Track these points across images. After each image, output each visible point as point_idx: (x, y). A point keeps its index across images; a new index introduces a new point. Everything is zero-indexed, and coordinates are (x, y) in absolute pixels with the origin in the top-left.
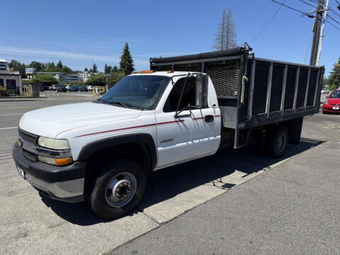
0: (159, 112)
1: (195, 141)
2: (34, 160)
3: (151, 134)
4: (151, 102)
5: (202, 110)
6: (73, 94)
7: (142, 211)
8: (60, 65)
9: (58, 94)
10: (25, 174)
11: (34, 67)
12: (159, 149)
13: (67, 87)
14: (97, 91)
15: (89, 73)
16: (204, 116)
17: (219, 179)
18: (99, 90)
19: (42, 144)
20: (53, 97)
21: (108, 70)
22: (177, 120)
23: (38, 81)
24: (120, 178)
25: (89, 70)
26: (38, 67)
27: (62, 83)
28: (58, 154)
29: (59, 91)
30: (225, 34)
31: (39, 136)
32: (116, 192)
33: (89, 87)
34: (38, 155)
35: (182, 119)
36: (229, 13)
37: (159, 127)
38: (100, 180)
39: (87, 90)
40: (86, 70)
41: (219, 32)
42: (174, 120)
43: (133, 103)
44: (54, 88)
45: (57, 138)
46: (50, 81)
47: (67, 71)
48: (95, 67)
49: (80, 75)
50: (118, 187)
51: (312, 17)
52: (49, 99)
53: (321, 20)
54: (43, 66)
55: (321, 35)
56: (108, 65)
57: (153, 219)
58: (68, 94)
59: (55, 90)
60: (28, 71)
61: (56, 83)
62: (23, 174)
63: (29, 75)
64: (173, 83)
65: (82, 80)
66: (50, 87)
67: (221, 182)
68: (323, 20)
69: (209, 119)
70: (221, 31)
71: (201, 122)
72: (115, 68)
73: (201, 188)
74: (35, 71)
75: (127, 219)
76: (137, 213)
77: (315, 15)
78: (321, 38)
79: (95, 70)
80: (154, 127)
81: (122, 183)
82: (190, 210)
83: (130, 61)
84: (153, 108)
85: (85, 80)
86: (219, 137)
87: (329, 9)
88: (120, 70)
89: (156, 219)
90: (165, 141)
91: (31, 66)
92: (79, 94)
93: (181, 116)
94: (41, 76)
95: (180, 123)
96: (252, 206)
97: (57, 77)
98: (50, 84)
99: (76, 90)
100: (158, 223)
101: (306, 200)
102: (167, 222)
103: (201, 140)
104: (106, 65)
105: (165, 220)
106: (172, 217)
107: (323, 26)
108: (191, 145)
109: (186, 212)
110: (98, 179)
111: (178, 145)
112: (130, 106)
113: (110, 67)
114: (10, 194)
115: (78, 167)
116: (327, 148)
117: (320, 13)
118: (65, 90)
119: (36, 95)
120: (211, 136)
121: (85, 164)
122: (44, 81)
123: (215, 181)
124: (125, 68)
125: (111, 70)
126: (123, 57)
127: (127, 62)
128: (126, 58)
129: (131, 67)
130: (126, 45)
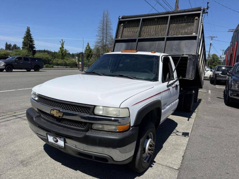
1: (172, 104)
3: (161, 100)
7: (154, 162)
10: (65, 142)
12: (162, 111)
16: (175, 85)
21: (8, 47)
22: (168, 88)
30: (105, 27)
31: (95, 106)
32: (148, 149)
34: (92, 124)
36: (108, 14)
41: (100, 26)
45: (121, 107)
50: (149, 145)
56: (8, 43)
57: (170, 167)
62: (61, 143)
64: (162, 61)
67: (177, 132)
70: (102, 25)
71: (175, 90)
75: (151, 170)
76: (153, 164)
81: (151, 142)
84: (156, 79)
86: (178, 100)
90: (164, 105)
93: (169, 86)
95: (169, 91)
100: (176, 169)
104: (7, 43)
105: (178, 167)
108: (171, 106)
111: (167, 108)
113: (10, 45)
115: (134, 131)
121: (138, 128)
124: (27, 46)
125: (11, 47)
126: (25, 38)
127: (29, 42)
128: (28, 39)
129: (33, 46)
130: (28, 29)
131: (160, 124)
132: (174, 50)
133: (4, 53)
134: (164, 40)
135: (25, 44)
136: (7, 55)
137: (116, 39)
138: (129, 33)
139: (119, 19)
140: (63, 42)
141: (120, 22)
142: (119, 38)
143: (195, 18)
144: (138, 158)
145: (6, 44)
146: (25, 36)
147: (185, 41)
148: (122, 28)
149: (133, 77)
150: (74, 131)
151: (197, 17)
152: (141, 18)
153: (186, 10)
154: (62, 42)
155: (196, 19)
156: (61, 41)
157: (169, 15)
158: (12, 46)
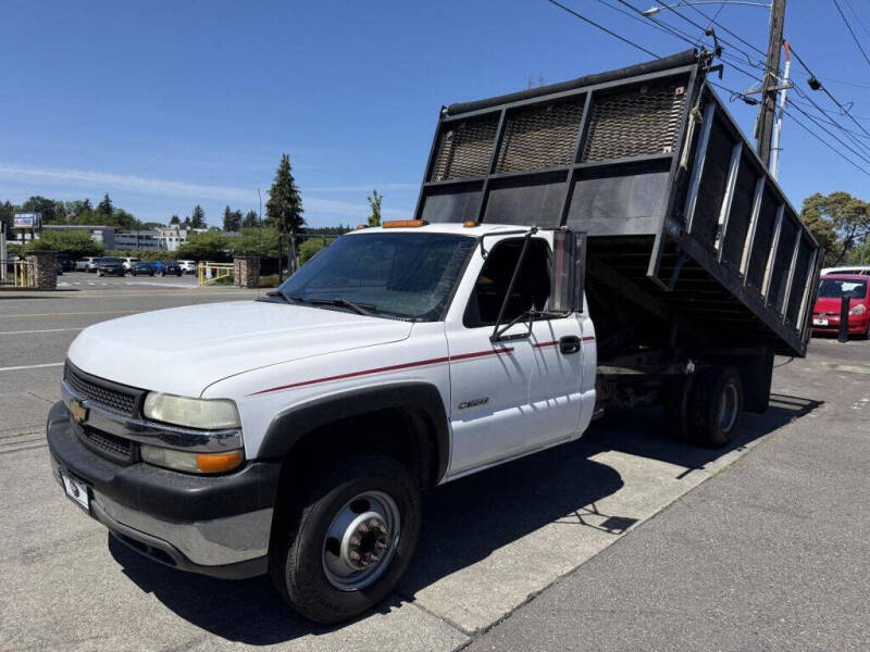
0: (453, 328)
1: (538, 405)
2: (127, 458)
3: (437, 385)
4: (432, 301)
5: (553, 322)
6: (145, 281)
7: (411, 599)
8: (106, 208)
9: (105, 282)
10: (91, 497)
11: (37, 211)
12: (455, 425)
13: (127, 265)
14: (209, 275)
15: (183, 227)
16: (558, 339)
17: (590, 507)
18: (214, 273)
19: (156, 415)
20: (92, 288)
21: (232, 221)
22: (498, 348)
23: (48, 247)
24: (360, 508)
25: (182, 220)
26: (46, 210)
27: (113, 254)
28: (204, 440)
29: (105, 273)
31: (147, 392)
32: (351, 545)
33: (186, 265)
34: (139, 444)
35: (508, 345)
37: (456, 366)
38: (310, 513)
39: (179, 272)
40: (175, 220)
42: (489, 347)
43: (380, 304)
44: (92, 266)
45: (205, 396)
46: (79, 247)
47: (125, 221)
48: (199, 215)
49: (159, 235)
50: (357, 533)
51: (753, 103)
52: (83, 294)
53: (773, 111)
54: (61, 210)
55: (775, 144)
56: (233, 210)
57: (449, 622)
58: (129, 280)
59: (94, 271)
60: (22, 221)
61: (96, 253)
62: (83, 498)
63: (23, 231)
64: (483, 252)
65: (163, 247)
66: (80, 264)
67: (596, 513)
68: (777, 111)
69: (569, 345)
71: (551, 353)
72: (252, 216)
73: (549, 531)
74: (40, 222)
75: (375, 622)
76: (399, 606)
77: (759, 97)
78: (775, 153)
79: (197, 221)
80: (443, 367)
81: (366, 522)
82: (540, 593)
83: (294, 201)
84: (437, 315)
85: (173, 246)
86: (592, 392)
87: (792, 86)
88: (267, 222)
89: (456, 620)
90: (469, 405)
91: (28, 208)
92: (159, 282)
93: (507, 339)
94: (58, 235)
95: (504, 356)
96: (697, 576)
97: (98, 237)
98: (80, 255)
99: (151, 273)
100: (463, 631)
101: (827, 557)
102: (487, 630)
103: (552, 401)
104: (228, 209)
105: (483, 625)
106: (500, 614)
107: (777, 127)
108: (530, 414)
109: (531, 598)
110: (307, 511)
111: (498, 415)
112: (374, 311)
113: (238, 215)
114: (29, 556)
115: (258, 477)
116: (831, 421)
117: (773, 95)
118: (120, 272)
119: (49, 285)
120: (574, 392)
121: (277, 467)
122: (65, 247)
123: (580, 511)
124: (279, 217)
125: (241, 222)
126: (275, 191)
127: (286, 202)
128: (282, 193)
129: (297, 216)
130: (283, 161)
131: (443, 481)
132: (596, 213)
133: (209, 240)
134: (564, 181)
135: (273, 209)
136: (220, 247)
137: (427, 184)
138: (472, 159)
139: (442, 116)
140: (378, 197)
141: (444, 127)
142: (439, 180)
143: (674, 91)
144: (293, 570)
145: (227, 213)
146: (275, 183)
147: (638, 178)
148: (449, 144)
149: (365, 308)
150: (108, 464)
151: (682, 89)
152: (504, 108)
153: (643, 67)
154: (374, 201)
155: (681, 96)
156: (373, 197)
157: (589, 90)
158: (245, 216)
